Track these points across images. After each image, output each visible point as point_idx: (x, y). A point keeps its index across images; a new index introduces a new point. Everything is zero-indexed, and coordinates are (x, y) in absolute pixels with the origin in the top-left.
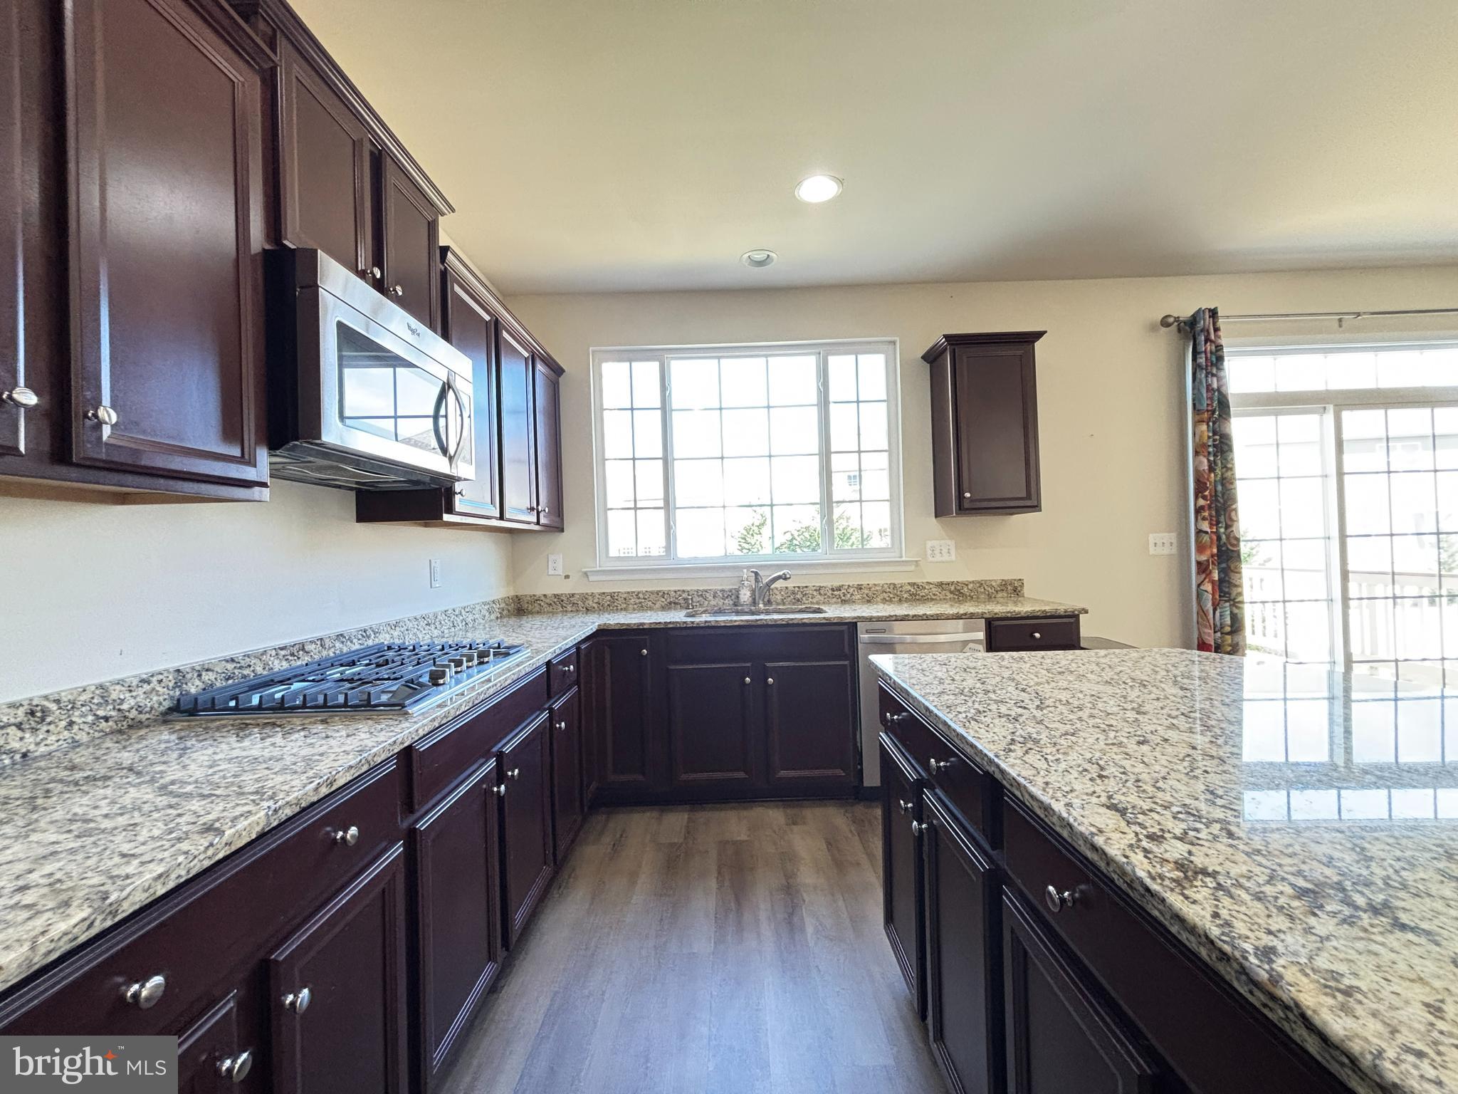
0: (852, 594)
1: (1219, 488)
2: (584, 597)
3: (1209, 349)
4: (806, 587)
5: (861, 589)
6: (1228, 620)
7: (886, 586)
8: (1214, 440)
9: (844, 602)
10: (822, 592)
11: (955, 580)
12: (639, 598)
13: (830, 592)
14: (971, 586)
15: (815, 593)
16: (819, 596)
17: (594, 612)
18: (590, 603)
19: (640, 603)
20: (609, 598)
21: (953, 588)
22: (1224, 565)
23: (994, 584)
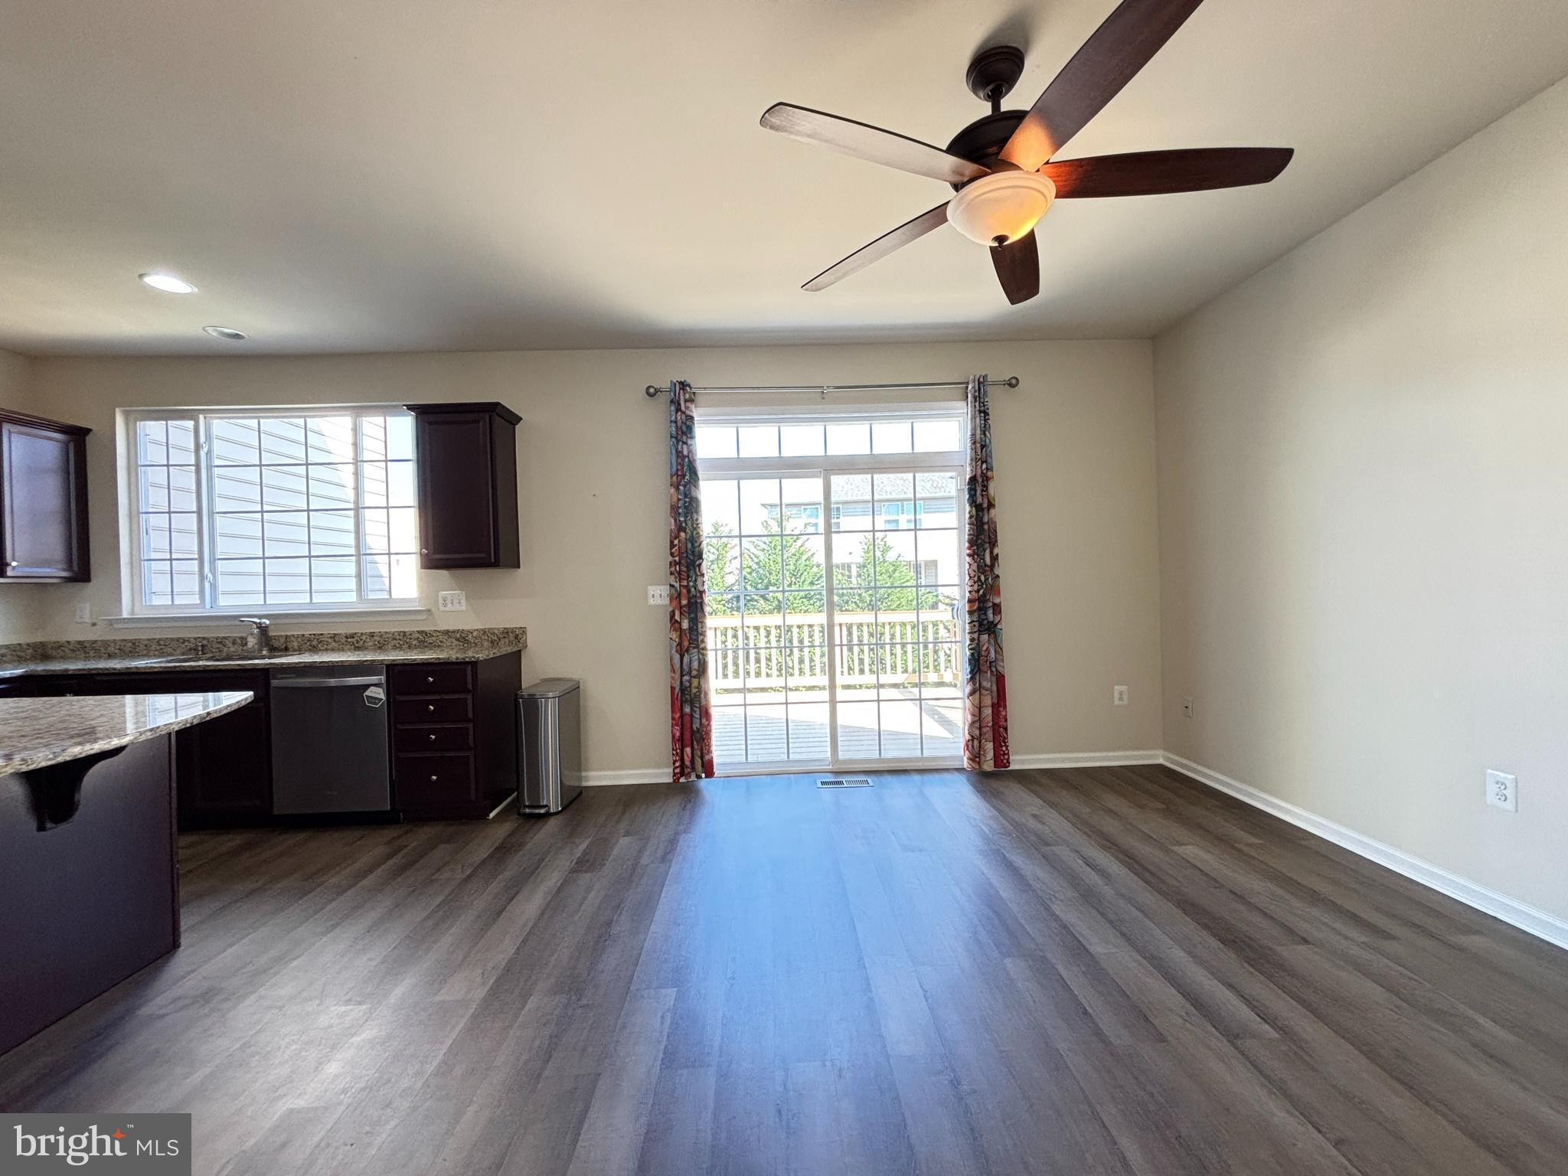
0: (365, 641)
1: (689, 546)
2: (106, 644)
3: (679, 418)
4: (322, 634)
5: (373, 636)
6: (695, 665)
7: (396, 634)
8: (685, 502)
9: (358, 649)
10: (336, 639)
11: (461, 628)
12: (160, 645)
13: (344, 639)
14: (475, 634)
15: (330, 640)
16: (334, 643)
17: (116, 658)
18: (111, 649)
19: (161, 649)
20: (130, 644)
21: (458, 636)
22: (692, 615)
23: (496, 631)
